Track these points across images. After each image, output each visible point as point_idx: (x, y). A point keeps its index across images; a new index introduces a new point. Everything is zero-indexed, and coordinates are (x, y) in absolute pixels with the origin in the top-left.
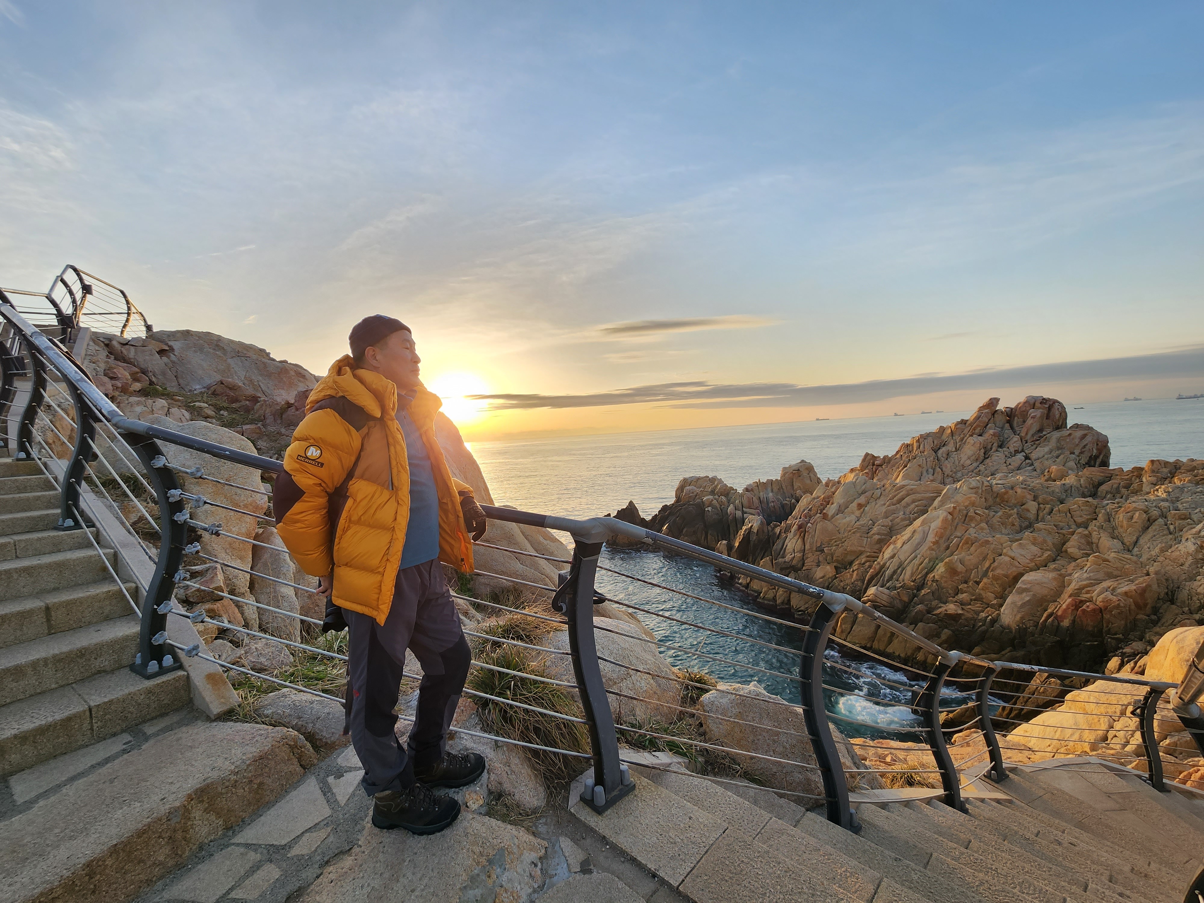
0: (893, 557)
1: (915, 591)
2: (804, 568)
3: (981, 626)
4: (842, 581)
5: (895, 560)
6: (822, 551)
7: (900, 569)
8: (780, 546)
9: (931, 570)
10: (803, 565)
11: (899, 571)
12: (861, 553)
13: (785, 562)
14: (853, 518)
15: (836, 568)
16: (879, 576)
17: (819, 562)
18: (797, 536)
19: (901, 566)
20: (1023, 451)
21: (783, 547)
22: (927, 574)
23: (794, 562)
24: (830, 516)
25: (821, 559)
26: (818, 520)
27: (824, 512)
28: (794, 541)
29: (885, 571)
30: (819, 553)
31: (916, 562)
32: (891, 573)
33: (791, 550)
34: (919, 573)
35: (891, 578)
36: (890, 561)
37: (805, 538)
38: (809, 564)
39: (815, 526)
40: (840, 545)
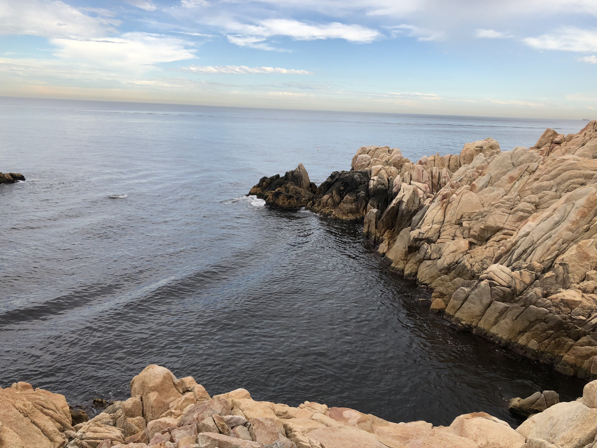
0: (527, 235)
1: (539, 274)
2: (439, 241)
4: (471, 257)
5: (528, 238)
6: (461, 224)
7: (531, 248)
8: (420, 216)
9: (561, 252)
10: (439, 237)
11: (529, 251)
12: (500, 229)
14: (502, 191)
17: (455, 236)
18: (440, 207)
22: (557, 256)
23: (430, 234)
24: (478, 188)
25: (458, 233)
26: (466, 191)
27: (474, 183)
28: (435, 211)
29: (515, 250)
30: (457, 226)
31: (549, 242)
32: (520, 252)
33: (430, 221)
34: (550, 254)
35: (519, 257)
36: (523, 239)
37: (447, 210)
38: (445, 237)
39: (459, 197)
40: (480, 219)
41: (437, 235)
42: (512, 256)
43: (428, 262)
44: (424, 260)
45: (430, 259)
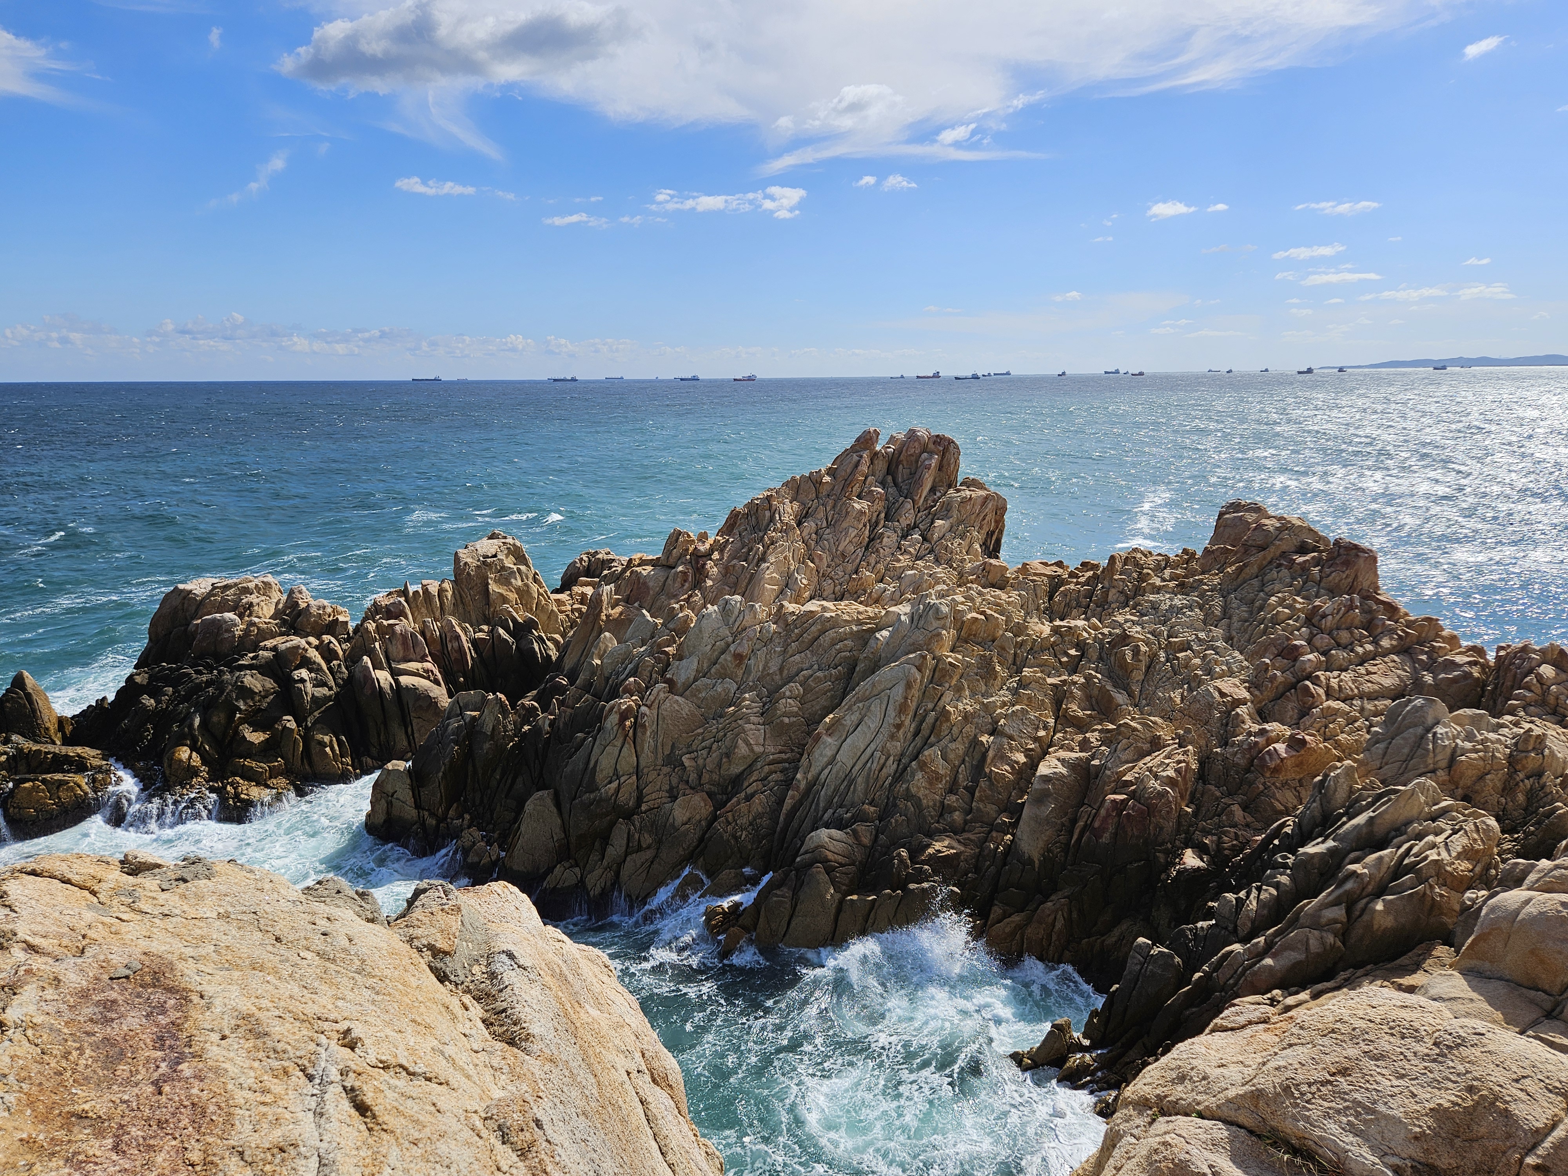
0: (830, 762)
1: (878, 823)
2: (644, 807)
3: (989, 867)
4: (729, 823)
5: (834, 767)
6: (678, 764)
7: (845, 783)
8: (581, 766)
10: (640, 800)
11: (843, 788)
13: (601, 800)
14: (729, 683)
15: (710, 795)
16: (806, 804)
17: (671, 788)
18: (619, 739)
19: (849, 780)
20: (916, 526)
21: (589, 771)
23: (623, 797)
24: (680, 685)
25: (673, 784)
26: (661, 696)
27: (668, 676)
29: (818, 792)
30: (670, 769)
31: (874, 765)
32: (829, 793)
33: (609, 772)
34: (881, 788)
35: (829, 804)
36: (826, 771)
37: (638, 740)
38: (653, 796)
39: (655, 712)
40: (715, 746)
41: (635, 794)
42: (818, 804)
44: (627, 854)
45: (640, 848)
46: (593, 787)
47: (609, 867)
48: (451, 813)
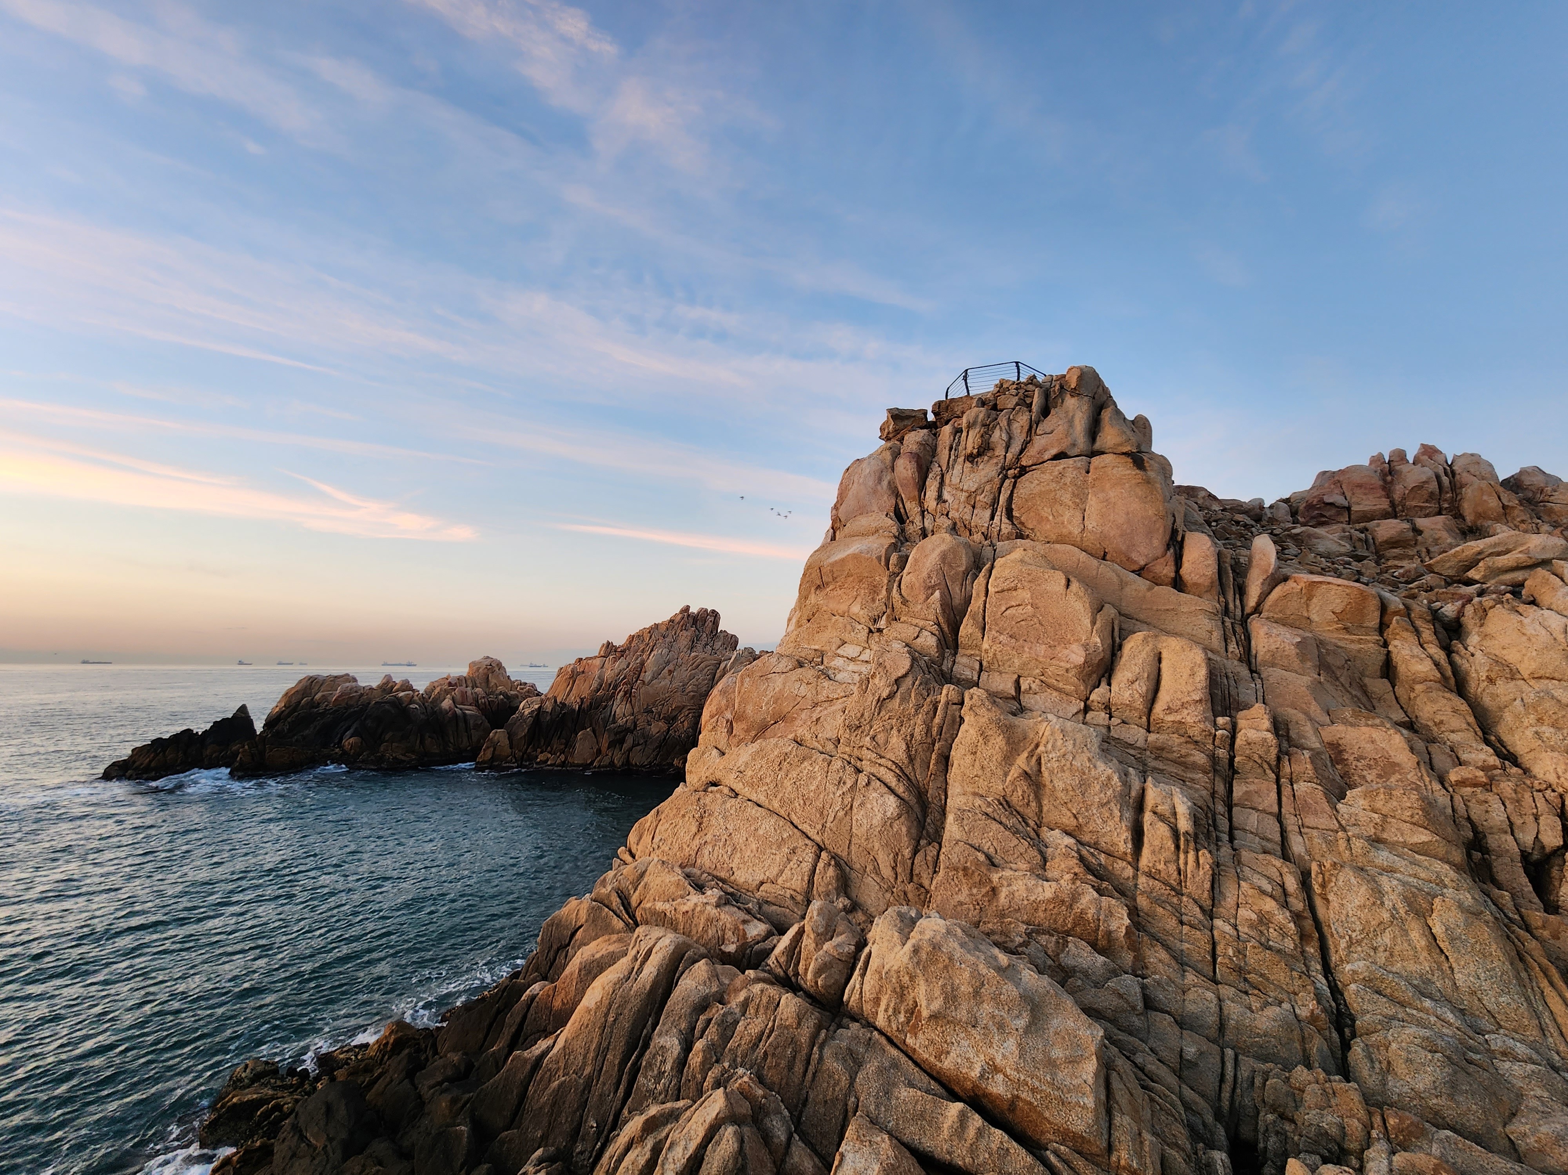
10: (635, 726)
12: (684, 707)
14: (667, 681)
25: (649, 719)
38: (641, 724)
41: (633, 724)
43: (639, 748)
44: (633, 747)
45: (638, 745)
46: (614, 722)
47: (625, 753)
48: (529, 751)
